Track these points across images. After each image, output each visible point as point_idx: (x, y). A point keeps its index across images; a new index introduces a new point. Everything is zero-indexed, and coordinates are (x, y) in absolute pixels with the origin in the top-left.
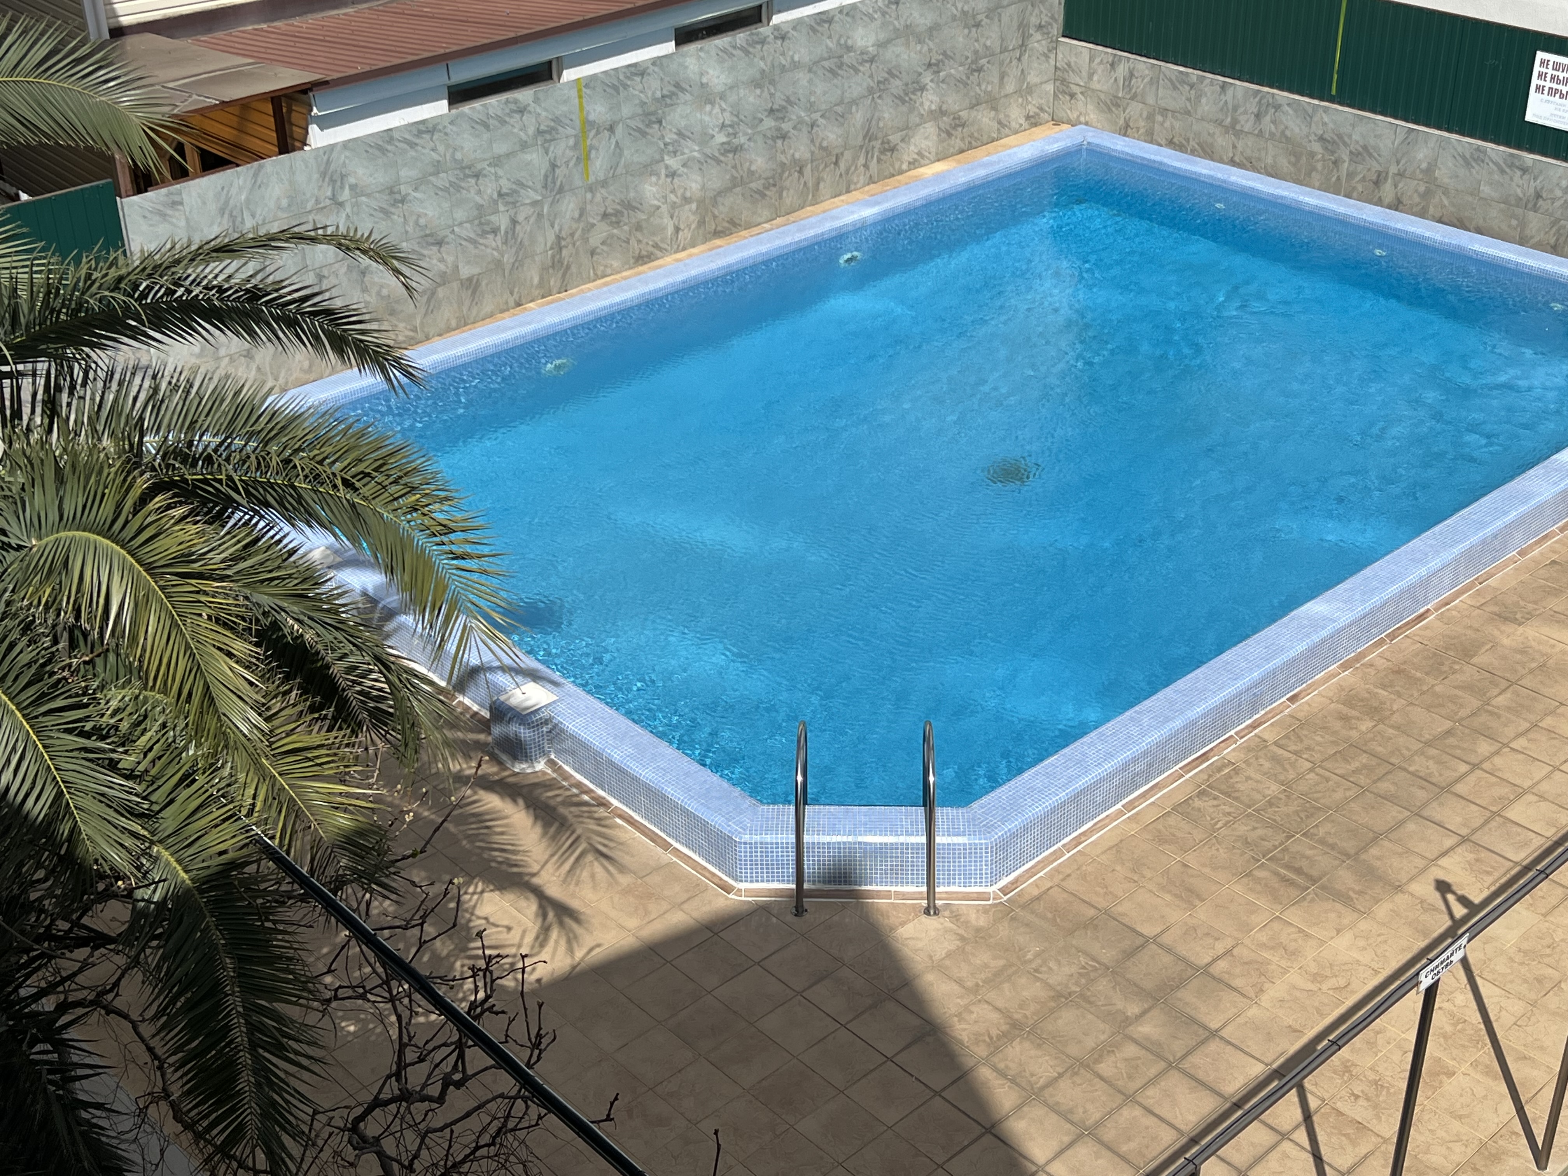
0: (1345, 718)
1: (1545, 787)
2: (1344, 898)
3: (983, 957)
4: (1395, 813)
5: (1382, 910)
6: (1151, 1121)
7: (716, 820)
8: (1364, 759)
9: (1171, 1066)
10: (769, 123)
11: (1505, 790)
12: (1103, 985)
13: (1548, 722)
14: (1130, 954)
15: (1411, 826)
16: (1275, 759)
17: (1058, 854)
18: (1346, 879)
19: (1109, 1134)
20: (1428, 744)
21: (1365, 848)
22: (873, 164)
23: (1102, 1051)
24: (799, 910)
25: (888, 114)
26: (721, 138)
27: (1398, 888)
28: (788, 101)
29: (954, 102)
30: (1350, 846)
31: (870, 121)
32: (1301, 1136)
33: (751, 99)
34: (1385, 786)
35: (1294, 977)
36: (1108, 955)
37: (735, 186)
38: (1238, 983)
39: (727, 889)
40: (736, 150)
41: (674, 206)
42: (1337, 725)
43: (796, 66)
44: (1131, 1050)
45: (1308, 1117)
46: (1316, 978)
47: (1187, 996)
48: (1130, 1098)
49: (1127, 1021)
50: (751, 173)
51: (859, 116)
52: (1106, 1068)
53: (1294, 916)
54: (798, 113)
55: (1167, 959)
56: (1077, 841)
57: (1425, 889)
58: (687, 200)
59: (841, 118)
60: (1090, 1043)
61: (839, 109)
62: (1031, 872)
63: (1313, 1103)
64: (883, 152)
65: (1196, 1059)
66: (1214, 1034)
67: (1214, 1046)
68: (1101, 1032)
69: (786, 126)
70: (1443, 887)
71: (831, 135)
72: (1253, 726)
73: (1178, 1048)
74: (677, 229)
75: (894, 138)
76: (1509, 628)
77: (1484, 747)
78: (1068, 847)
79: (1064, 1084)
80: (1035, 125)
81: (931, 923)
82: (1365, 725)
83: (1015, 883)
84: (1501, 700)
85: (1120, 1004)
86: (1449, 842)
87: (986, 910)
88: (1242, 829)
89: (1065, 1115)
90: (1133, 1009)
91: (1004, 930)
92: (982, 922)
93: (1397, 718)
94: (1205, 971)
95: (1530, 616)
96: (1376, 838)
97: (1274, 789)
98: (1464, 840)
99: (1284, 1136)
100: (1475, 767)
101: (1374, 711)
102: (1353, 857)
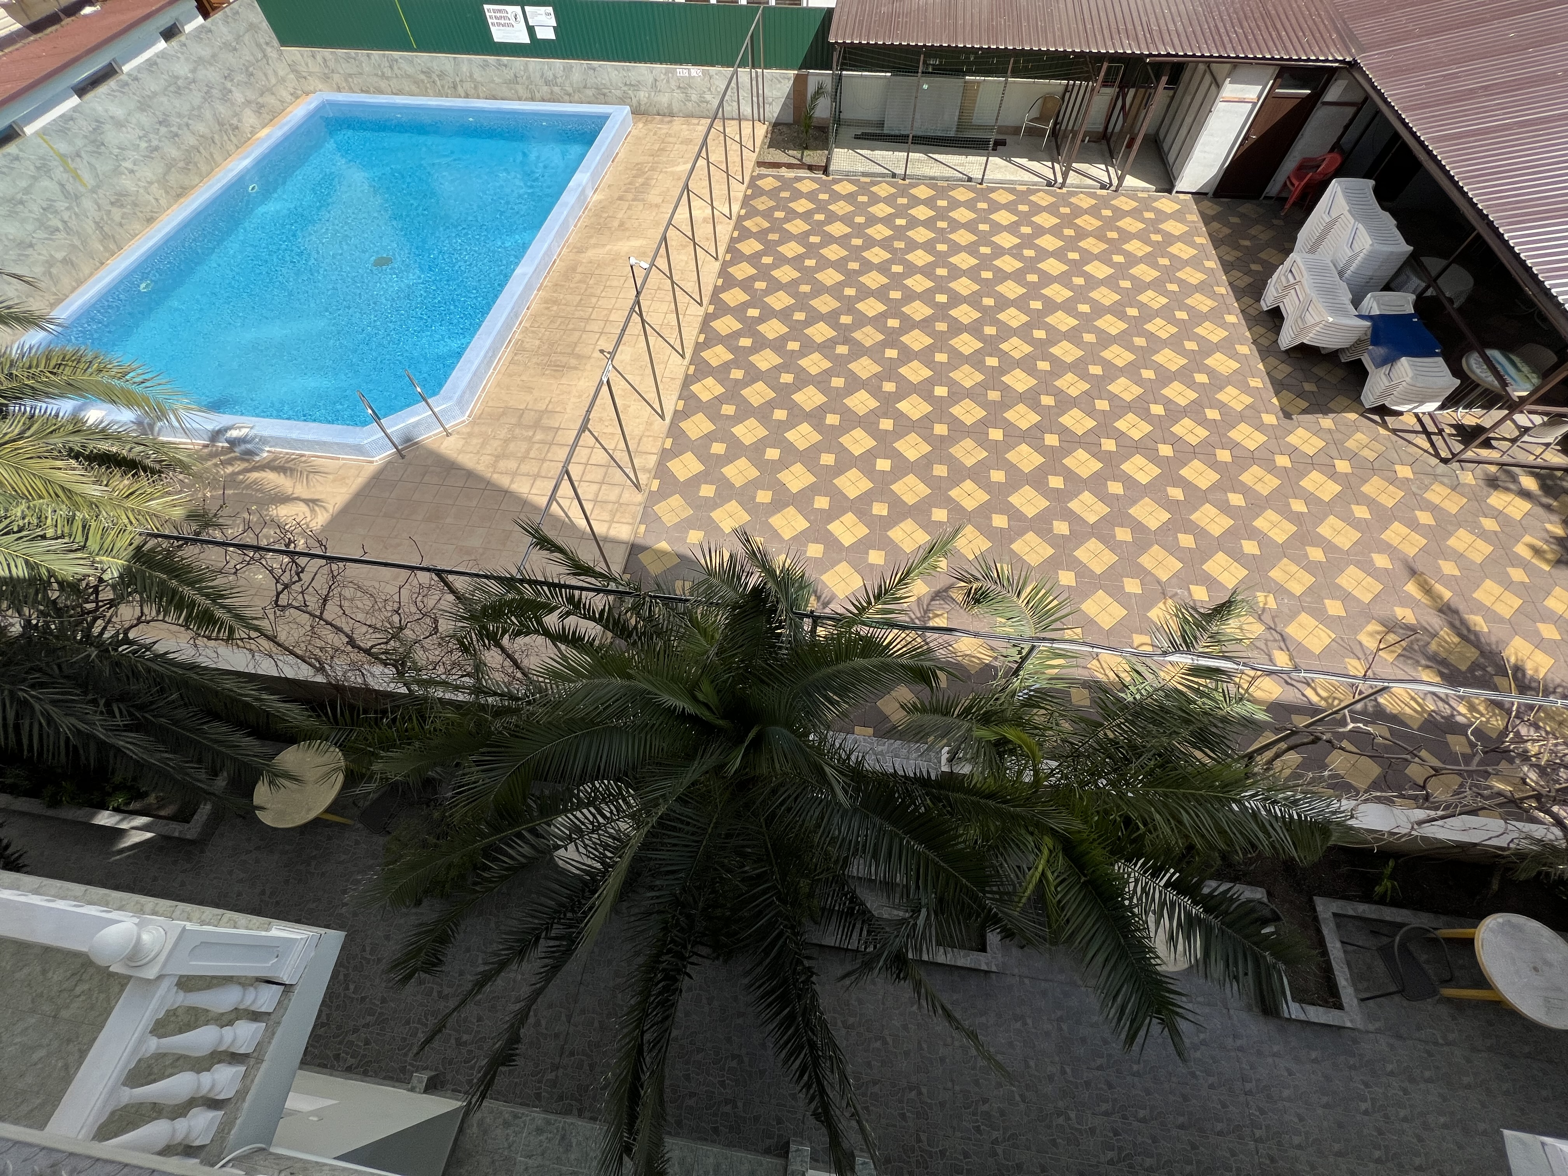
0: (548, 308)
1: (617, 306)
2: (576, 368)
3: (475, 441)
4: (577, 334)
5: (588, 367)
6: (553, 464)
7: (351, 441)
8: (560, 320)
9: (551, 444)
10: (163, 130)
11: (605, 312)
12: (517, 431)
13: (608, 283)
14: (521, 416)
15: (584, 336)
16: (533, 332)
17: (480, 396)
18: (573, 362)
19: (543, 474)
20: (577, 306)
21: (573, 350)
22: (232, 137)
23: (528, 451)
24: (403, 457)
25: (223, 110)
26: (144, 145)
27: (590, 357)
28: (164, 114)
29: (251, 95)
30: (569, 350)
31: (215, 115)
32: (598, 445)
33: (145, 119)
34: (571, 326)
35: (573, 400)
36: (514, 421)
37: (170, 169)
38: (558, 410)
39: (372, 462)
40: (157, 149)
41: (145, 188)
42: (546, 312)
43: (155, 94)
44: (537, 446)
45: (597, 439)
46: (580, 396)
47: (545, 421)
48: (544, 460)
49: (531, 438)
50: (174, 160)
52: (532, 455)
53: (564, 381)
55: (533, 413)
56: (484, 389)
57: (597, 354)
58: (151, 183)
59: (200, 117)
60: (523, 450)
61: (195, 113)
62: (475, 406)
63: (596, 434)
64: (233, 130)
65: (557, 438)
66: (558, 429)
67: (560, 432)
68: (524, 446)
70: (602, 351)
72: (520, 324)
73: (550, 438)
74: (157, 200)
75: (234, 121)
76: (583, 255)
77: (594, 300)
78: (483, 391)
79: (522, 466)
80: (297, 98)
81: (451, 438)
82: (555, 308)
83: (472, 412)
84: (591, 282)
85: (526, 434)
86: (597, 336)
87: (466, 426)
88: (534, 360)
89: (528, 475)
90: (531, 433)
91: (476, 429)
92: (468, 430)
93: (564, 302)
94: (546, 411)
95: (587, 248)
96: (576, 344)
97: (537, 342)
98: (601, 333)
99: (593, 448)
100: (594, 308)
101: (555, 302)
102: (572, 354)
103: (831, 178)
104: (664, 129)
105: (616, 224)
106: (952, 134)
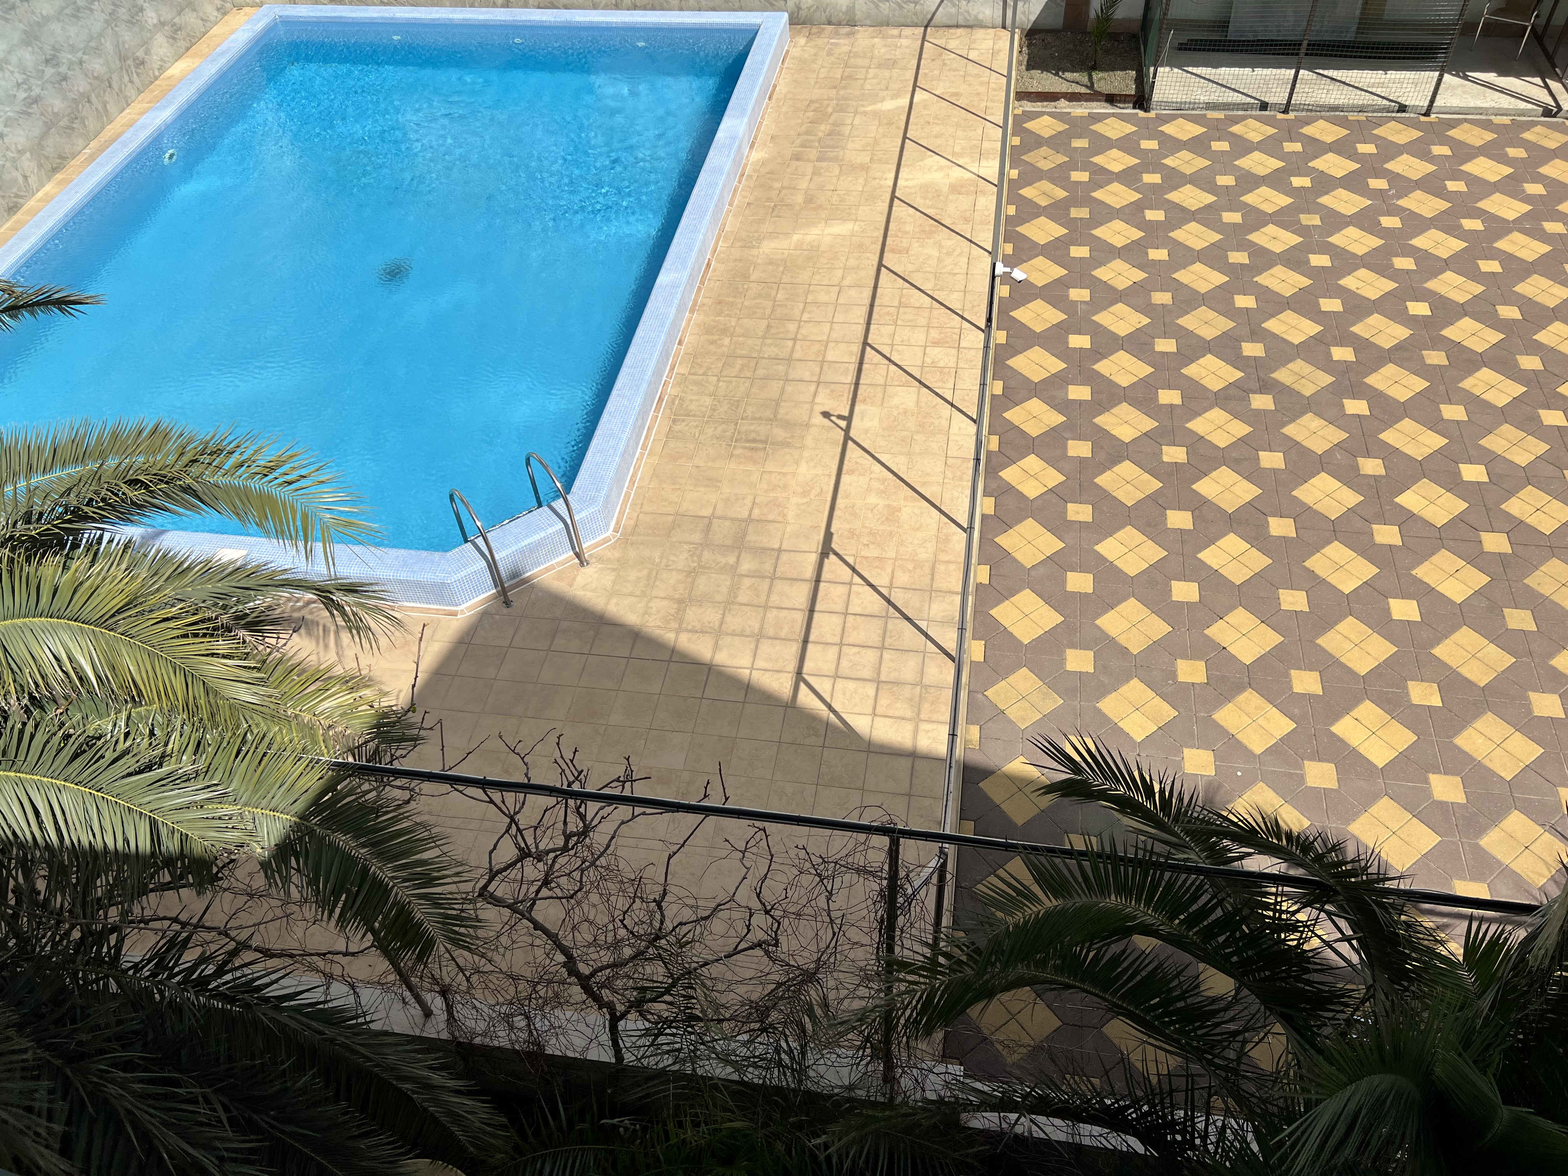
0: (713, 342)
1: (834, 335)
2: (785, 444)
3: (633, 575)
4: (776, 386)
5: (809, 442)
6: (784, 613)
7: (427, 577)
8: (739, 362)
9: (773, 578)
10: (50, 71)
11: (816, 347)
12: (706, 555)
13: (810, 298)
14: (708, 529)
15: (789, 388)
16: (696, 383)
17: (628, 495)
18: (780, 433)
19: (771, 632)
20: (764, 337)
21: (776, 413)
22: (135, 78)
23: (734, 590)
24: (507, 603)
25: (127, 36)
26: (22, 95)
27: (807, 426)
28: (54, 49)
29: (167, 14)
30: (768, 414)
31: (117, 46)
32: (857, 579)
33: (28, 56)
34: (761, 372)
35: (795, 500)
36: (697, 537)
37: (50, 129)
38: (770, 517)
39: (455, 614)
40: (37, 100)
41: (14, 160)
42: (712, 348)
44: (747, 582)
45: (853, 569)
46: (805, 494)
47: (751, 537)
48: (766, 607)
49: (734, 568)
50: (56, 114)
51: (108, 45)
52: (742, 598)
53: (770, 466)
54: (66, 56)
55: (727, 523)
56: (632, 482)
57: (819, 420)
58: (21, 152)
59: (97, 50)
60: (724, 590)
61: (93, 44)
62: (622, 513)
63: (850, 560)
64: (137, 66)
65: (781, 569)
66: (780, 550)
67: (784, 557)
68: (725, 583)
69: (63, 69)
70: (826, 415)
71: (97, 65)
72: (672, 369)
73: (768, 567)
74: (25, 177)
75: (140, 53)
76: (755, 251)
77: (792, 327)
78: (631, 487)
79: (729, 619)
80: (225, 14)
81: (589, 571)
82: (726, 341)
83: (618, 523)
84: (780, 296)
85: (723, 561)
86: (813, 388)
87: (613, 547)
88: (710, 431)
89: (742, 634)
90: (732, 560)
91: (632, 553)
92: (617, 555)
93: (739, 330)
94: (749, 520)
95: (760, 240)
96: (778, 404)
97: (708, 401)
98: (819, 383)
99: (851, 584)
100: (795, 340)
101: (724, 331)
102: (773, 419)
103: (1152, 114)
104: (843, 45)
105: (799, 199)
106: (1350, 37)
